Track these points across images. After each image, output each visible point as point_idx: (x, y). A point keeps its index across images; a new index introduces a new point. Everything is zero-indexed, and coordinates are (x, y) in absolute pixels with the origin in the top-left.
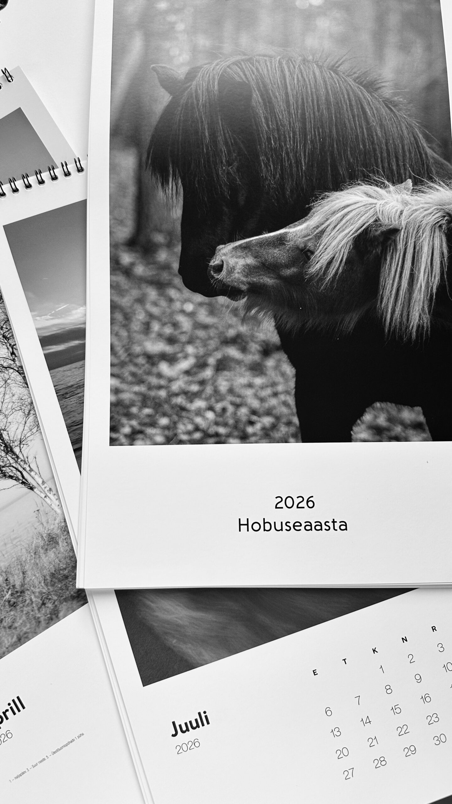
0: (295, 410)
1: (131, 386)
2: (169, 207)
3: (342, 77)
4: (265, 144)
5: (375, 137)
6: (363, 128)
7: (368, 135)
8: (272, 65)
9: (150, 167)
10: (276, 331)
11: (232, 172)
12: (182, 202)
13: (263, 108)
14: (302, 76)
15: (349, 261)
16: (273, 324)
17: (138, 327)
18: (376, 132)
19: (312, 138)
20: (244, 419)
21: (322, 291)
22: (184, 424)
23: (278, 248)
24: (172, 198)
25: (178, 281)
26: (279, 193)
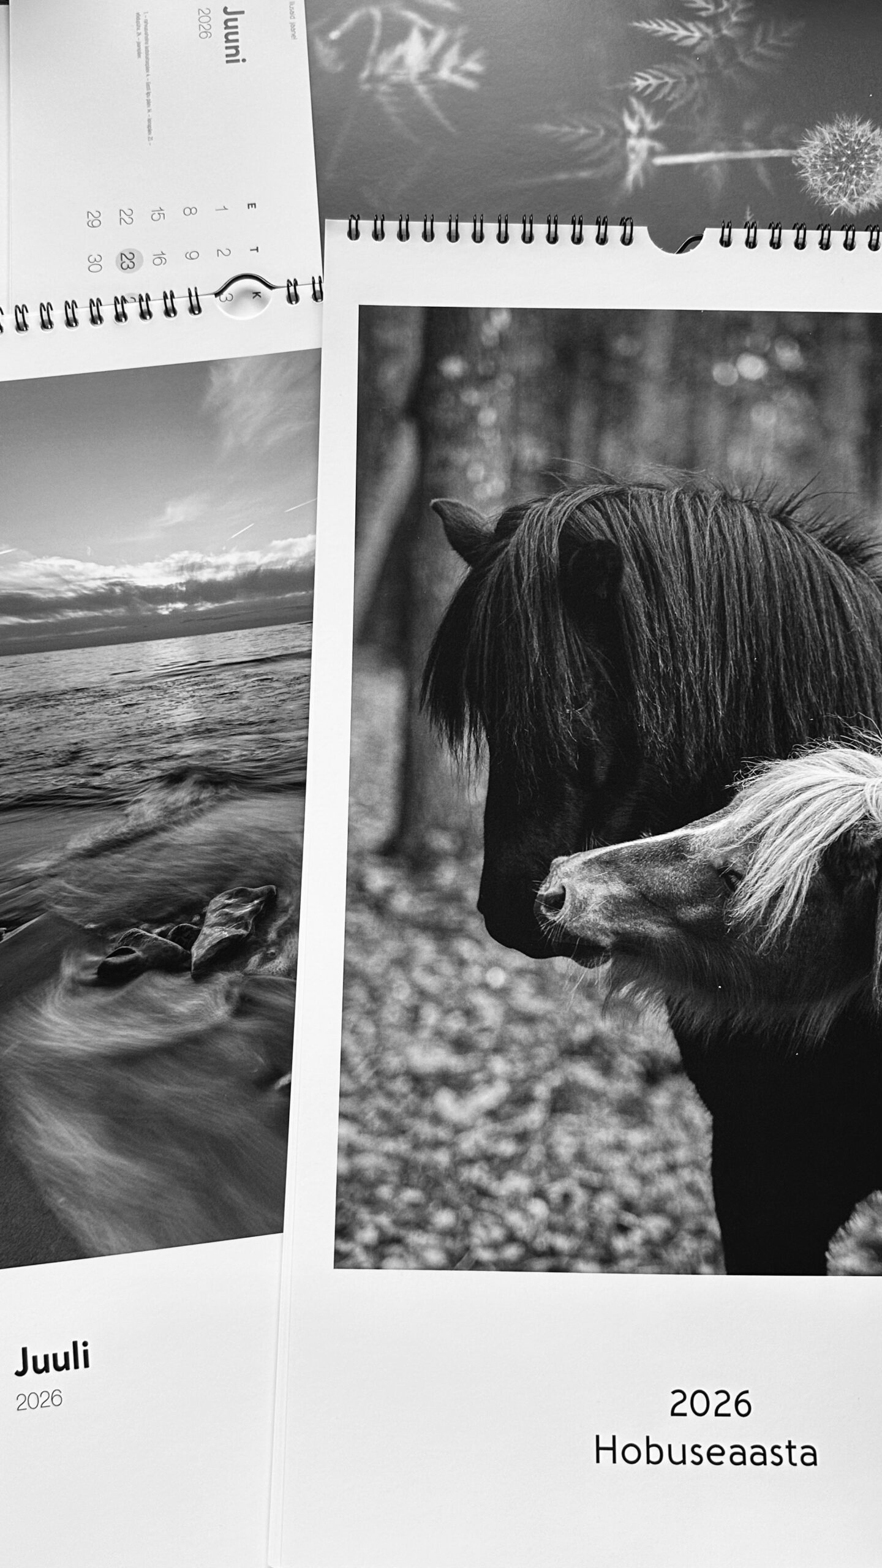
0: (712, 1204)
1: (379, 1139)
2: (462, 785)
3: (799, 534)
4: (646, 666)
5: (860, 654)
6: (836, 637)
7: (847, 651)
8: (663, 508)
9: (427, 707)
10: (671, 1033)
11: (582, 719)
12: (487, 774)
13: (644, 596)
14: (721, 531)
15: (813, 896)
16: (666, 1017)
17: (397, 1015)
18: (862, 645)
19: (736, 655)
20: (608, 1219)
21: (761, 954)
22: (485, 1227)
23: (672, 865)
24: (469, 765)
25: (476, 925)
26: (672, 759)
